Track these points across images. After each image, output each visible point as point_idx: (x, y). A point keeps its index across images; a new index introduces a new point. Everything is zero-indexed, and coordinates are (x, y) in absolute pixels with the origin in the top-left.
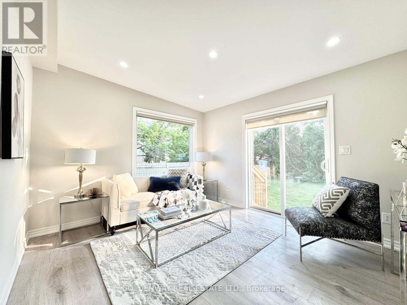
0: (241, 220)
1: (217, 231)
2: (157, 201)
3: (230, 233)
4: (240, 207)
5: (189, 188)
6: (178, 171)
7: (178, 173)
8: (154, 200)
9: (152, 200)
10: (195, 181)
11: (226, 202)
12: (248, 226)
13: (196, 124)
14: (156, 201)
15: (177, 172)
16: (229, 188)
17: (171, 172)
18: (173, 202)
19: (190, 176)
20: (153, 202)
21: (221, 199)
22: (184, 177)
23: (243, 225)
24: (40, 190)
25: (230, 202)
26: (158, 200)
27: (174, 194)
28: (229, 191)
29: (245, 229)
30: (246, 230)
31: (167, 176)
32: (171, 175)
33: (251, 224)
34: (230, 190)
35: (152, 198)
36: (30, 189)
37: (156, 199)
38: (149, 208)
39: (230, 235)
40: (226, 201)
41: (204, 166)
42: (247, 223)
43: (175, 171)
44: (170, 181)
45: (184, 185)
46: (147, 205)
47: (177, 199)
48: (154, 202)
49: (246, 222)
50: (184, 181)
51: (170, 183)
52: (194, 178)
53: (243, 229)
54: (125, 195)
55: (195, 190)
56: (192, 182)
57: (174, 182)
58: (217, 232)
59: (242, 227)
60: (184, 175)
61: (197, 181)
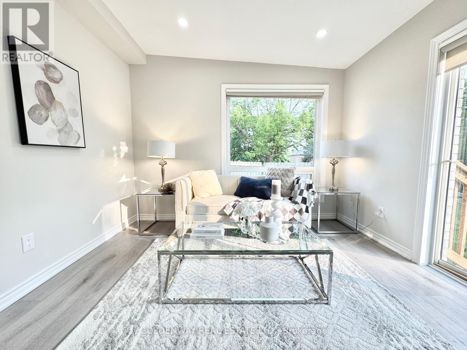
0: (379, 286)
1: (304, 287)
2: (231, 209)
3: (326, 306)
4: (404, 255)
5: (290, 199)
6: (279, 171)
7: (278, 174)
8: (226, 208)
9: (224, 208)
10: (301, 188)
11: (373, 236)
12: (391, 309)
13: (326, 96)
14: (229, 210)
15: (277, 172)
16: (382, 210)
17: (270, 172)
18: (256, 216)
19: (297, 179)
20: (224, 210)
21: (364, 227)
22: (287, 181)
23: (377, 300)
24: (142, 181)
25: (382, 237)
26: (233, 209)
27: (260, 204)
28: (382, 217)
29: (373, 312)
30: (376, 317)
31: (265, 177)
32: (269, 177)
33: (405, 308)
34: (384, 215)
35: (225, 205)
36: (135, 178)
37: (230, 207)
38: (220, 217)
39: (323, 309)
40: (375, 235)
41: (334, 166)
42: (393, 299)
43: (275, 171)
44: (261, 185)
45: (284, 193)
46: (217, 212)
47: (263, 213)
48: (227, 210)
49: (390, 297)
50: (286, 186)
51: (259, 187)
52: (301, 184)
53: (369, 310)
54: (199, 195)
55: (298, 203)
56: (298, 189)
57: (265, 187)
58: (302, 289)
59: (371, 304)
60: (287, 178)
61: (303, 189)
